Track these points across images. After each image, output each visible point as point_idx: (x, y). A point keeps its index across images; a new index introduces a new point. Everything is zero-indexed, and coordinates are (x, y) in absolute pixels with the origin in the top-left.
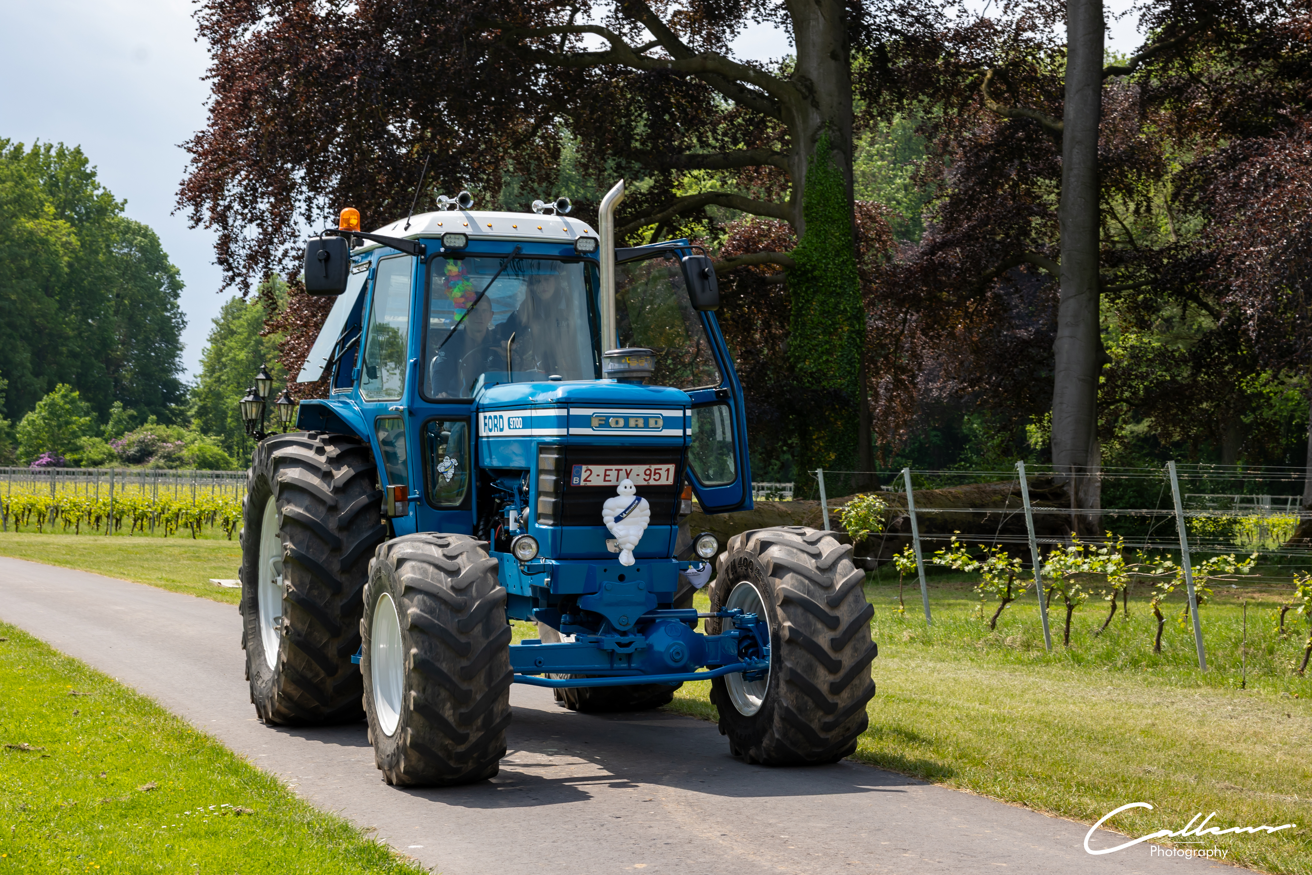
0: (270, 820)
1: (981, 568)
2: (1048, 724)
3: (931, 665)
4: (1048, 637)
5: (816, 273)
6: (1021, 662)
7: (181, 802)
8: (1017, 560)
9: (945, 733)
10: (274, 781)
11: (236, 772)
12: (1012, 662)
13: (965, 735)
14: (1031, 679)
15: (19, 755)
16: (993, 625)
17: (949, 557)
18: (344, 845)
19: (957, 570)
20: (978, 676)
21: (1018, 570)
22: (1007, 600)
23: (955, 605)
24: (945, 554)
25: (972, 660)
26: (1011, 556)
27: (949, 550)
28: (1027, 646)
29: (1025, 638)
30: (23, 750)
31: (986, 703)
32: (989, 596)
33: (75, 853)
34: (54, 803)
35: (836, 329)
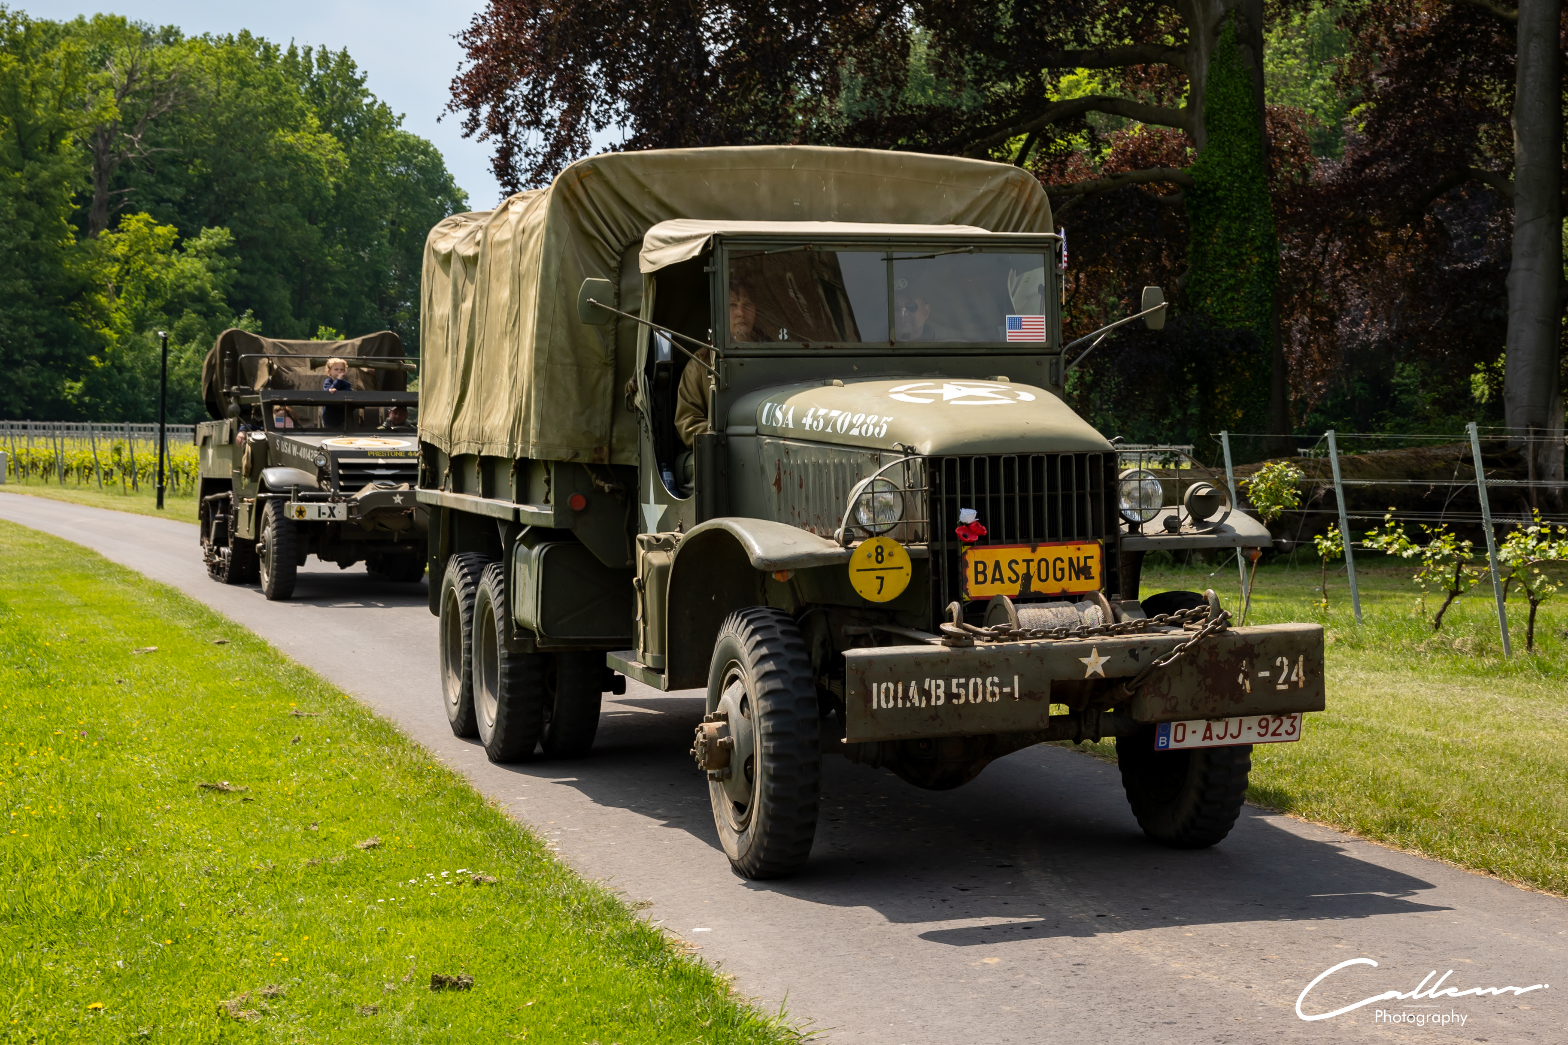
0: (516, 891)
1: (1423, 553)
2: (1514, 759)
3: (1362, 675)
4: (1506, 639)
5: (1220, 193)
6: (1475, 673)
7: (407, 865)
8: (1466, 543)
9: (1384, 771)
10: (528, 837)
11: (481, 824)
12: (1464, 672)
13: (1410, 773)
14: (1488, 695)
15: (214, 798)
16: (1437, 625)
17: (1384, 539)
18: (608, 929)
19: (1394, 555)
20: (1422, 690)
21: (1468, 555)
22: (1454, 593)
23: (1390, 597)
24: (1379, 535)
25: (1413, 669)
26: (1459, 538)
27: (1383, 531)
28: (1480, 650)
29: (1477, 641)
30: (222, 791)
31: (1434, 729)
32: (1433, 588)
33: (261, 938)
34: (247, 865)
35: (1243, 261)
